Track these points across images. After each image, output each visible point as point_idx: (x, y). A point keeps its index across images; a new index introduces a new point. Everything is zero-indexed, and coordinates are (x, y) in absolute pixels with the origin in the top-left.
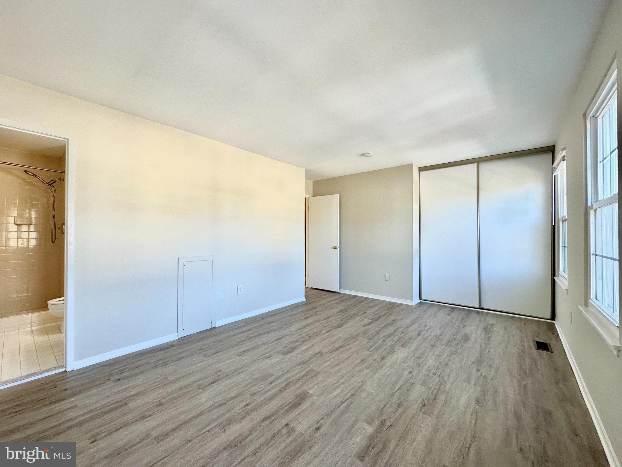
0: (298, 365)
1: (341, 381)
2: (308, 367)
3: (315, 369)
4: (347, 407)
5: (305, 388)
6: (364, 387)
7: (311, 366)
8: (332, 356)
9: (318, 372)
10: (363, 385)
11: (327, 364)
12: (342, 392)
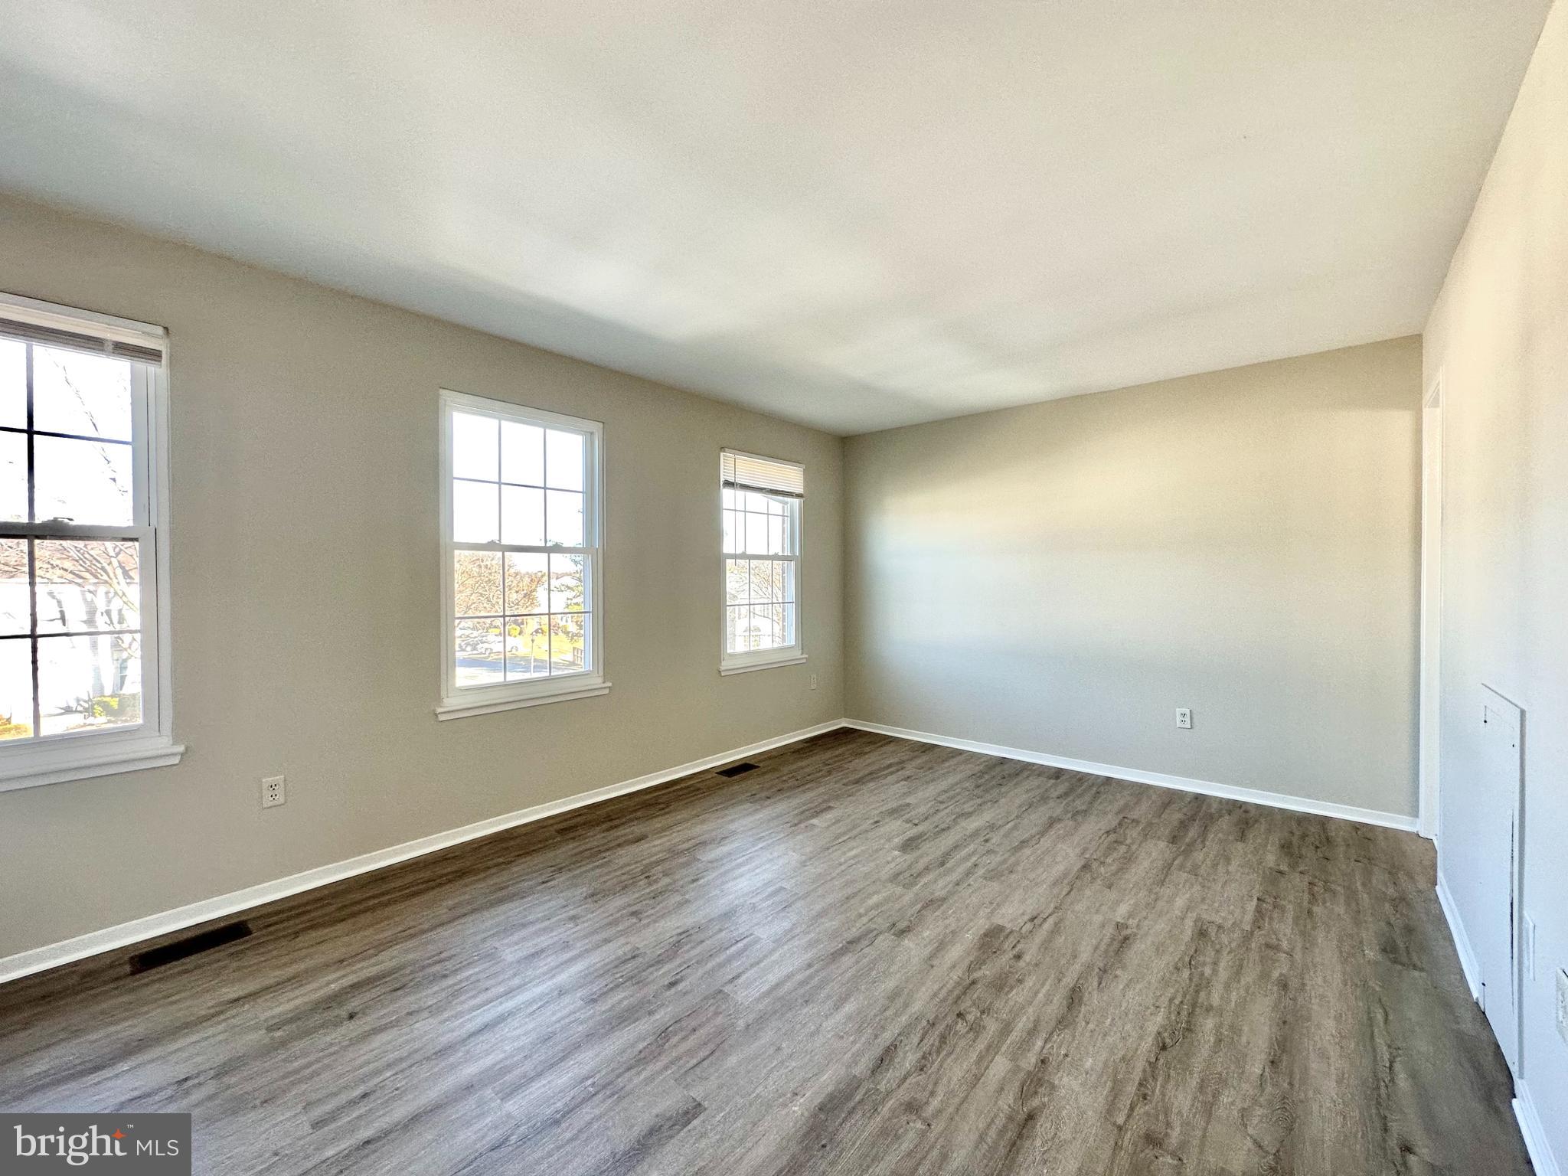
0: (944, 900)
1: (843, 867)
2: (917, 894)
3: (900, 889)
4: (837, 838)
5: (907, 857)
6: (804, 858)
7: (909, 896)
8: (865, 920)
9: (891, 881)
10: (805, 861)
11: (875, 899)
12: (844, 853)
